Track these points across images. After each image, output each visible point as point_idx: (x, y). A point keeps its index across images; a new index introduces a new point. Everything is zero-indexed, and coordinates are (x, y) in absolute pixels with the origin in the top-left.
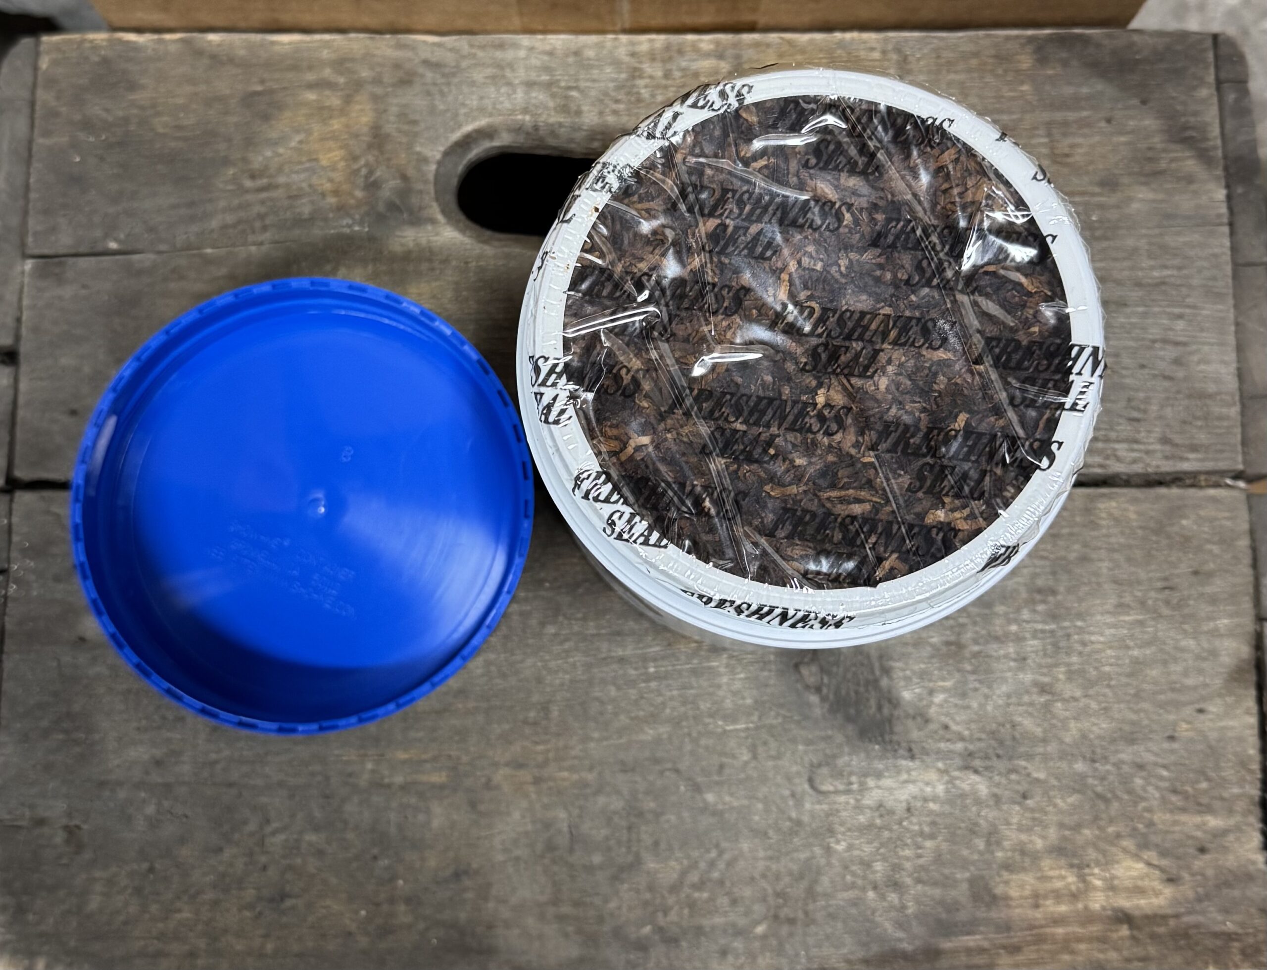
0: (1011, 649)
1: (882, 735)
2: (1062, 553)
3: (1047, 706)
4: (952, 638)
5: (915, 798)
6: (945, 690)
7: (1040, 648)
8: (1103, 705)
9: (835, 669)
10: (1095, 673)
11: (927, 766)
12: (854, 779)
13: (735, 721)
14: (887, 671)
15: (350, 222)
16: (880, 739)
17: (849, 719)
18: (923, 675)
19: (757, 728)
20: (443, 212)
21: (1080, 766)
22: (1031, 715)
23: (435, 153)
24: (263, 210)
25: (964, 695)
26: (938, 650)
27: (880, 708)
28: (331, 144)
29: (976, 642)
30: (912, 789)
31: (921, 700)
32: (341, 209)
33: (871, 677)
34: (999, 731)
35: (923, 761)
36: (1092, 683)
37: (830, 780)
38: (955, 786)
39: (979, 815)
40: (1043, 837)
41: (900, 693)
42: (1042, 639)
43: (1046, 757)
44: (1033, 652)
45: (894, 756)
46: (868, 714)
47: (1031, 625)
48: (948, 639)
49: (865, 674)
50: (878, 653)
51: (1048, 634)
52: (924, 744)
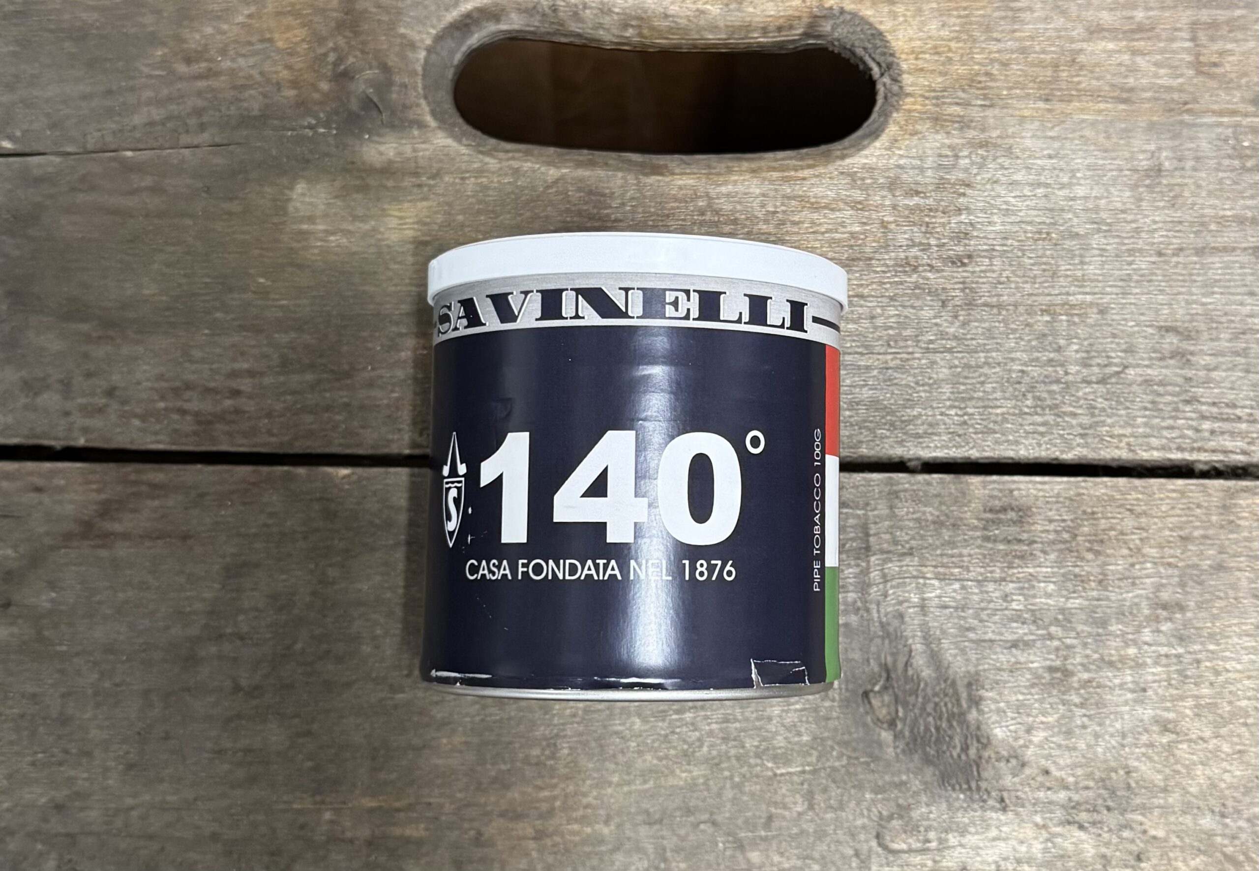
0: (1128, 677)
1: (968, 782)
2: (1195, 560)
3: (1169, 748)
4: (1058, 663)
5: (1005, 859)
6: (1048, 726)
7: (1164, 676)
8: (1238, 747)
9: (912, 699)
10: (1228, 708)
11: (1022, 821)
12: (932, 835)
13: (788, 762)
14: (976, 702)
15: (314, 122)
16: (965, 786)
17: (927, 761)
18: (1020, 708)
19: (814, 772)
20: (433, 113)
21: (1207, 822)
22: (1150, 759)
23: (425, 36)
24: (200, 103)
25: (1069, 733)
26: (1040, 677)
27: (965, 749)
28: (289, 20)
29: (1086, 668)
30: (1003, 847)
31: (1016, 739)
32: (302, 105)
33: (955, 710)
34: (1110, 779)
35: (1017, 814)
36: (1225, 722)
37: (904, 836)
38: (1055, 845)
41: (992, 729)
42: (1165, 666)
43: (1166, 810)
44: (1155, 681)
45: (982, 807)
46: (952, 756)
47: (1153, 648)
48: (1053, 664)
49: (950, 705)
50: (966, 681)
51: (1174, 660)
52: (1019, 794)
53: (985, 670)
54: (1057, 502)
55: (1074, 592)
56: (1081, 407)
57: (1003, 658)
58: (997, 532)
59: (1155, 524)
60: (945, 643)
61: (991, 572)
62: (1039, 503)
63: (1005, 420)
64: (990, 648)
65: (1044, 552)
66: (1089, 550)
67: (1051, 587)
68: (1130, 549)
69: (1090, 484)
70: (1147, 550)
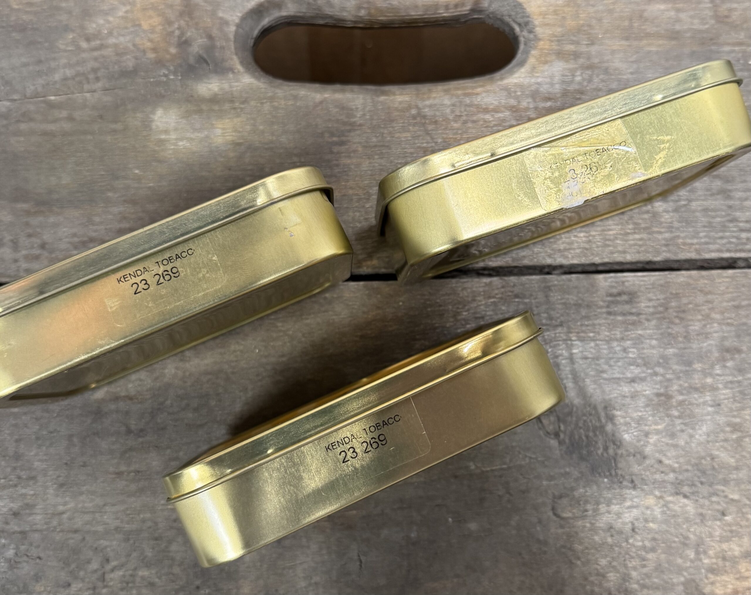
0: (708, 397)
1: (609, 471)
2: (744, 320)
3: (738, 441)
4: (662, 391)
5: (638, 520)
6: (658, 432)
7: (731, 395)
9: (569, 419)
11: (647, 494)
12: (589, 507)
14: (611, 418)
15: (166, 72)
16: (608, 474)
17: (582, 458)
18: (640, 421)
19: (509, 468)
20: (242, 63)
22: (725, 448)
23: (234, 17)
24: (96, 65)
25: (673, 435)
26: (651, 400)
27: (606, 449)
28: (151, 13)
29: (680, 393)
30: (635, 512)
31: (638, 441)
32: (159, 63)
33: (598, 424)
34: (701, 464)
35: (643, 490)
37: (570, 508)
38: (669, 509)
39: (689, 531)
40: (740, 546)
41: (622, 436)
42: (732, 388)
43: (738, 482)
44: (725, 399)
45: (620, 487)
46: (597, 454)
47: (722, 378)
48: (659, 391)
49: (594, 422)
50: (603, 405)
51: (737, 385)
52: (643, 476)
53: (615, 398)
54: (653, 288)
55: (669, 344)
56: (663, 228)
57: (626, 389)
58: (616, 309)
59: (717, 298)
60: (588, 381)
61: (614, 335)
62: (642, 289)
63: (616, 238)
64: (617, 383)
65: (648, 320)
66: (677, 317)
67: (654, 342)
68: (703, 315)
69: (674, 276)
70: (714, 315)
